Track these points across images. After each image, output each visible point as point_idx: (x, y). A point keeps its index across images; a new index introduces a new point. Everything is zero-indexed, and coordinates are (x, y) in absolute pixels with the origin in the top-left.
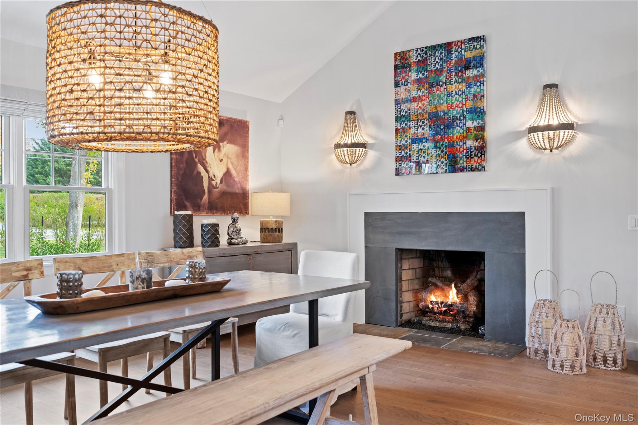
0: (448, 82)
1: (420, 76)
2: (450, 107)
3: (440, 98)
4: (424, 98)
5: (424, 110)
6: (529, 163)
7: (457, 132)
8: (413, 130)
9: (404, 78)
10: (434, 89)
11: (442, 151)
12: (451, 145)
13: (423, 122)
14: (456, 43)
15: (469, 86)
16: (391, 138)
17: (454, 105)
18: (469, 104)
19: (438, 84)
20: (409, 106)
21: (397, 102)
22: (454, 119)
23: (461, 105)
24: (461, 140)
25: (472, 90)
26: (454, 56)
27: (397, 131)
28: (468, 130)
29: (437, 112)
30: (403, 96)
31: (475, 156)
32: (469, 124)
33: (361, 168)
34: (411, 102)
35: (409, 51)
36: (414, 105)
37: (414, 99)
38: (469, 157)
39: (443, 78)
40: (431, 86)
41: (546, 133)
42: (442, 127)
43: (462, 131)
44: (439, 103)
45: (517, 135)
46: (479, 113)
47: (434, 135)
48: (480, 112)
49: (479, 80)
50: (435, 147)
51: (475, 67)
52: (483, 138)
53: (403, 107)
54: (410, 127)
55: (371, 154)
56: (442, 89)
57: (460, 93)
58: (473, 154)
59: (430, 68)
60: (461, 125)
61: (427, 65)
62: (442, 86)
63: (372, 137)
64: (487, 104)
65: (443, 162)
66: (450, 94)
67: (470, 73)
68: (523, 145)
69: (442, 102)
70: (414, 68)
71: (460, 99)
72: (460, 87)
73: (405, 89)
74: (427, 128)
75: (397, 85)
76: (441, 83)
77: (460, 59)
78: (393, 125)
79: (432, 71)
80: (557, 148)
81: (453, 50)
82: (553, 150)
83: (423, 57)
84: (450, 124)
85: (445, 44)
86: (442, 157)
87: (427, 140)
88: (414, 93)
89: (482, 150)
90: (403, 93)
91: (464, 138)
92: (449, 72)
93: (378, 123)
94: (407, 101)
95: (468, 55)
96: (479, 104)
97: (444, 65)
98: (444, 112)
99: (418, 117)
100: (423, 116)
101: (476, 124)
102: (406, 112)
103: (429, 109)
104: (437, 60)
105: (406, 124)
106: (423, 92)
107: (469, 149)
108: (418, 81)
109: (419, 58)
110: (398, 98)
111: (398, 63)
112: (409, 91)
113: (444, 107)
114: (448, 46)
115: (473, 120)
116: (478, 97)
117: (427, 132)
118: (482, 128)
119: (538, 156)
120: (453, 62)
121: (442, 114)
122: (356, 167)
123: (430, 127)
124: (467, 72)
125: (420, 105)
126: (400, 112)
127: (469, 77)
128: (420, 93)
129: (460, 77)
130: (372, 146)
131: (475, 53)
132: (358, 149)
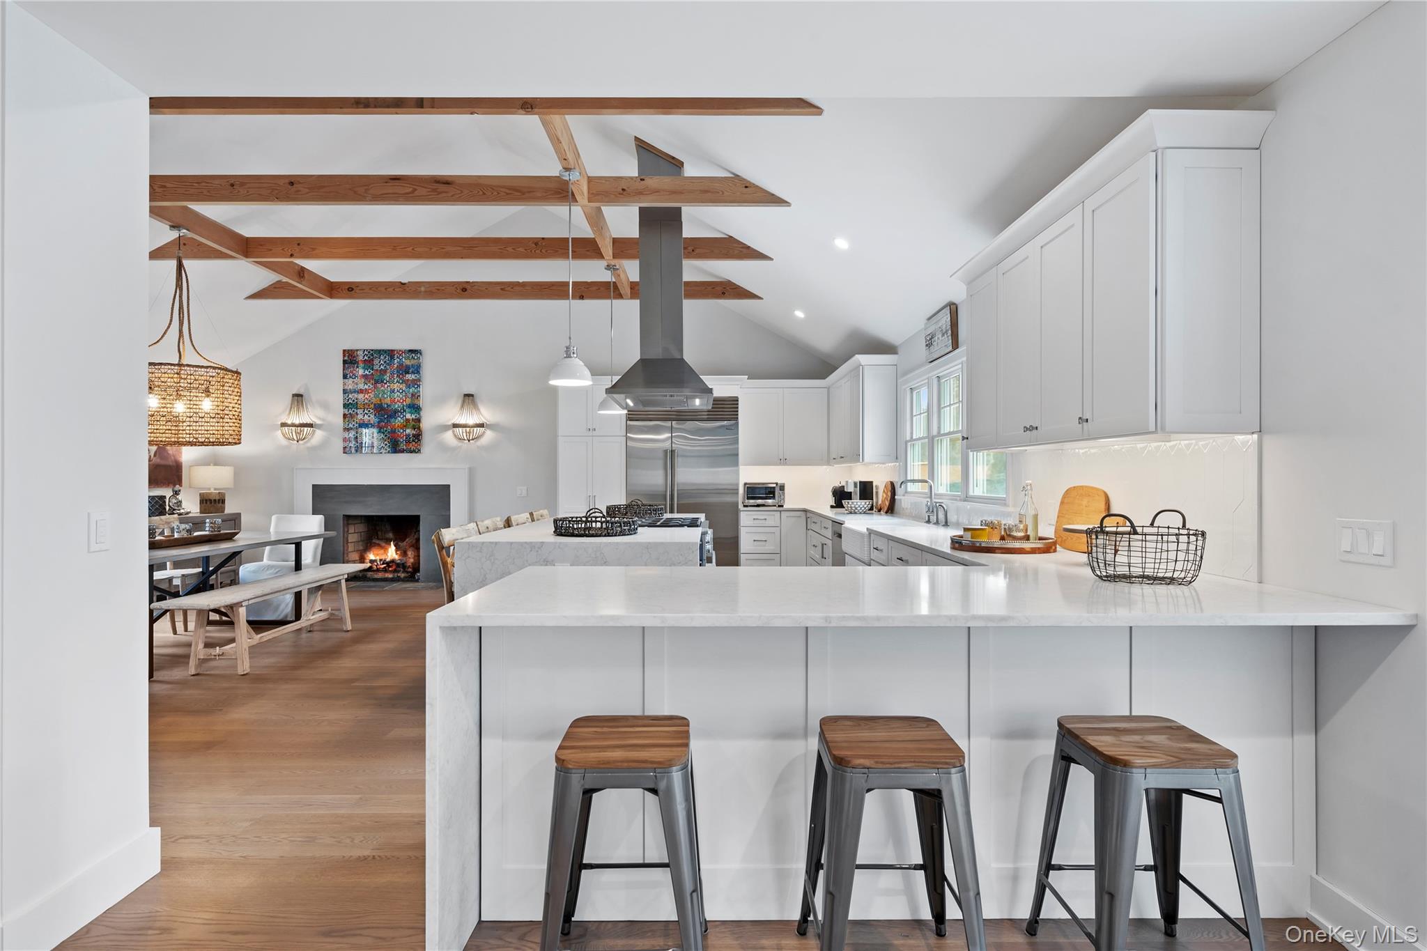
0: (390, 381)
1: (367, 372)
2: (393, 401)
3: (384, 393)
4: (370, 391)
5: (370, 401)
6: (453, 449)
7: (399, 421)
8: (360, 417)
9: (352, 373)
10: (379, 385)
11: (386, 436)
12: (393, 432)
13: (369, 411)
14: (398, 351)
15: (409, 387)
16: (338, 421)
17: (396, 400)
18: (408, 401)
19: (382, 382)
20: (356, 396)
21: (345, 392)
22: (396, 412)
23: (401, 401)
24: (401, 428)
25: (411, 390)
26: (396, 361)
27: (345, 416)
28: (408, 420)
29: (382, 404)
30: (350, 387)
31: (413, 441)
32: (408, 416)
33: (309, 445)
34: (358, 392)
35: (357, 350)
36: (361, 396)
37: (361, 391)
38: (408, 442)
39: (387, 377)
40: (377, 382)
41: (464, 429)
42: (386, 416)
43: (402, 421)
44: (384, 397)
45: (445, 428)
46: (416, 408)
47: (379, 422)
48: (417, 408)
49: (416, 383)
50: (379, 432)
51: (413, 373)
52: (419, 428)
53: (350, 396)
54: (357, 414)
55: (319, 435)
56: (386, 386)
57: (401, 391)
58: (411, 439)
59: (376, 367)
60: (402, 416)
61: (373, 365)
62: (386, 383)
63: (320, 419)
64: (424, 402)
65: (386, 445)
66: (393, 391)
67: (409, 377)
68: (449, 436)
69: (386, 396)
70: (361, 365)
71: (401, 396)
72: (401, 386)
73: (353, 382)
74: (372, 416)
75: (345, 377)
76: (385, 381)
77: (401, 365)
78: (341, 410)
79: (377, 370)
80: (472, 439)
81: (396, 356)
82: (471, 441)
83: (369, 357)
85: (389, 350)
86: (385, 441)
87: (373, 426)
88: (361, 386)
89: (418, 437)
90: (350, 384)
91: (404, 427)
92: (392, 374)
93: (325, 406)
94: (355, 392)
95: (408, 362)
96: (416, 402)
97: (388, 367)
98: (387, 404)
99: (365, 406)
100: (369, 406)
101: (413, 416)
102: (354, 401)
103: (374, 400)
104: (382, 362)
105: (354, 411)
106: (369, 386)
107: (408, 436)
108: (365, 377)
109: (366, 358)
110: (346, 388)
111: (346, 358)
112: (357, 384)
113: (388, 400)
114: (391, 353)
115: (412, 413)
116: (416, 396)
117: (372, 418)
118: (418, 420)
119: (460, 444)
120: (395, 366)
121: (386, 406)
122: (303, 444)
123: (375, 415)
124: (407, 375)
125: (366, 396)
126: (348, 400)
127: (408, 380)
128: (366, 387)
129: (401, 379)
130: (319, 427)
131: (413, 362)
132: (306, 429)
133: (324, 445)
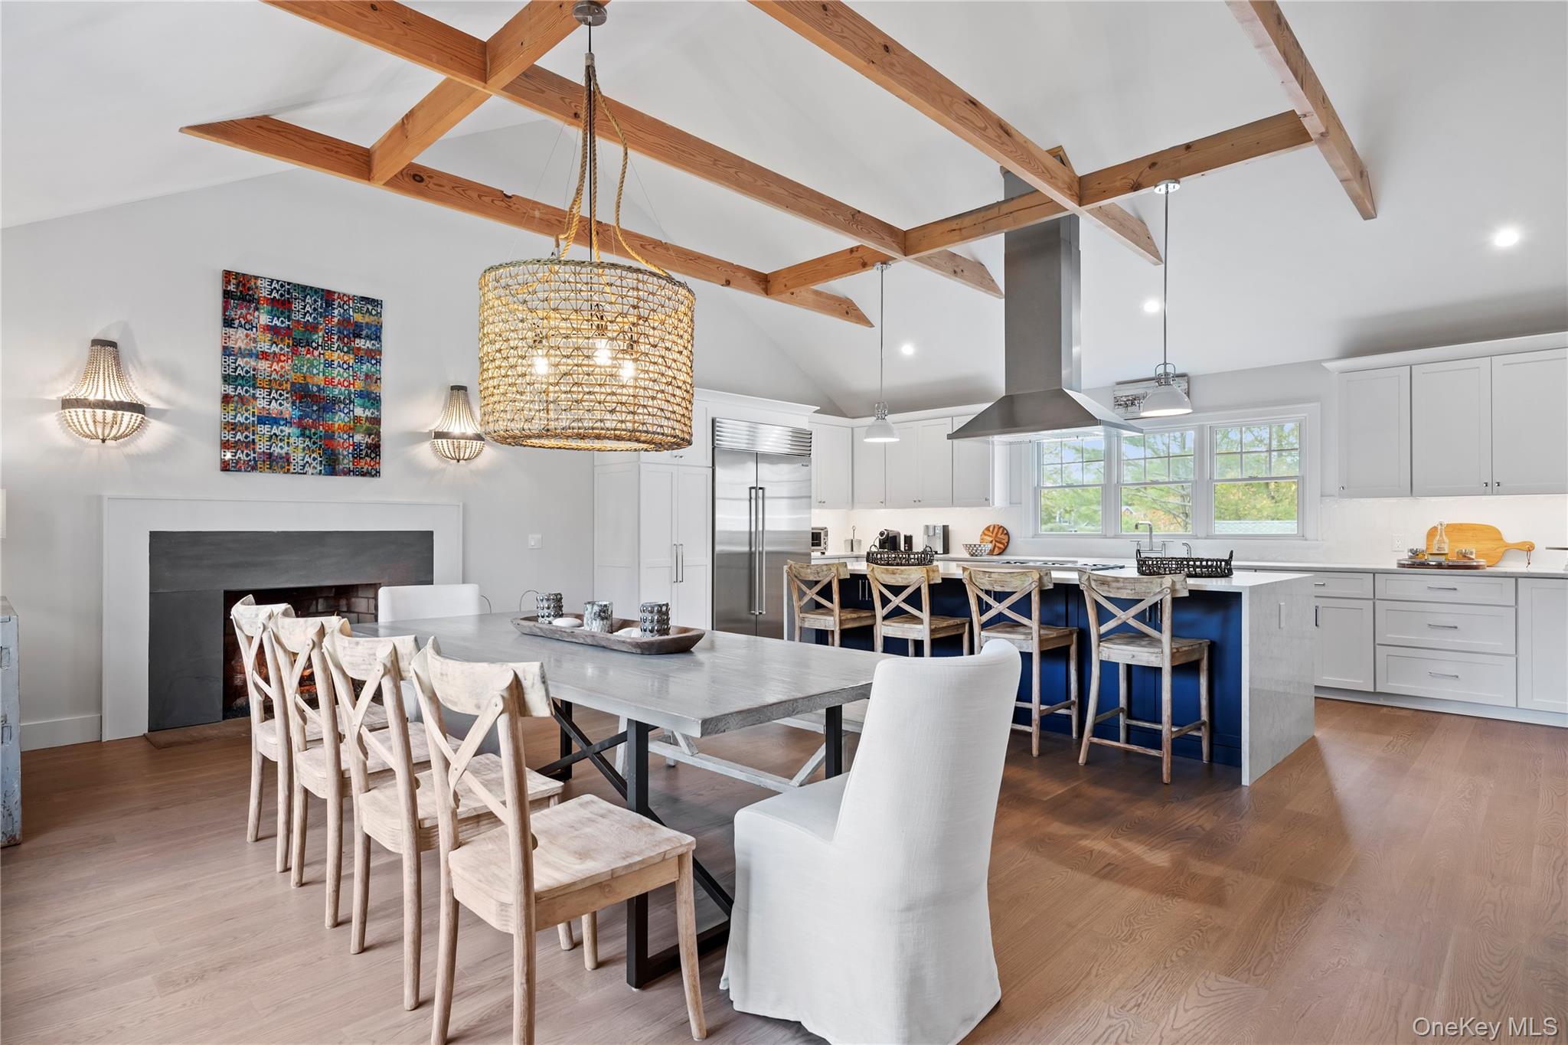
0: (327, 345)
1: (276, 322)
2: (330, 381)
3: (312, 365)
4: (283, 358)
5: (282, 376)
6: (431, 474)
7: (339, 419)
8: (261, 403)
9: (245, 318)
10: (303, 351)
11: (314, 443)
12: (329, 436)
13: (281, 395)
14: (341, 296)
15: (360, 360)
16: (210, 408)
17: (336, 381)
18: (359, 385)
19: (308, 344)
20: (253, 363)
21: (227, 351)
22: (335, 401)
23: (346, 384)
24: (345, 432)
25: (364, 367)
26: (336, 312)
27: (226, 399)
28: (357, 419)
29: (307, 384)
30: (241, 344)
31: (367, 455)
32: (359, 412)
33: (131, 449)
34: (257, 357)
35: (256, 278)
36: (263, 365)
37: (264, 356)
38: (357, 456)
39: (318, 337)
40: (297, 343)
41: (451, 441)
42: (315, 408)
43: (347, 419)
44: (311, 372)
45: (418, 437)
46: (373, 400)
47: (301, 418)
48: (375, 399)
49: (374, 356)
50: (303, 435)
51: (368, 337)
52: (378, 434)
53: (240, 362)
54: (254, 397)
55: (156, 432)
56: (316, 353)
57: (345, 366)
58: (364, 453)
59: (297, 317)
60: (346, 411)
61: (290, 310)
62: (316, 348)
63: (159, 398)
64: (387, 390)
65: (314, 459)
66: (329, 364)
67: (360, 343)
68: (424, 452)
69: (315, 371)
70: (266, 307)
71: (346, 375)
72: (346, 358)
73: (247, 336)
74: (287, 405)
75: (228, 323)
76: (314, 345)
77: (345, 321)
78: (218, 387)
79: (298, 321)
80: (463, 460)
81: (336, 303)
82: (461, 461)
83: (282, 295)
84: (328, 405)
85: (323, 290)
86: (313, 452)
87: (288, 423)
88: (265, 346)
89: (375, 449)
90: (239, 338)
91: (351, 430)
92: (329, 333)
93: (174, 375)
94: (250, 355)
95: (358, 318)
96: (373, 388)
97: (321, 320)
98: (318, 386)
99: (271, 385)
100: (281, 385)
101: (368, 413)
102: (247, 372)
103: (292, 376)
104: (308, 308)
105: (247, 391)
106: (281, 349)
107: (357, 446)
108: (268, 328)
109: (274, 294)
110: (230, 344)
111: (231, 288)
112: (255, 341)
113: (320, 380)
114: (328, 297)
115: (365, 408)
116: (373, 378)
117: (288, 410)
118: (377, 421)
119: (443, 465)
120: (336, 320)
121: (315, 389)
122: (118, 447)
123: (293, 404)
124: (357, 341)
125: (275, 366)
126: (236, 368)
127: (359, 349)
128: (274, 348)
129: (345, 344)
130: (159, 415)
131: (368, 319)
132: (127, 415)
133: (168, 452)
